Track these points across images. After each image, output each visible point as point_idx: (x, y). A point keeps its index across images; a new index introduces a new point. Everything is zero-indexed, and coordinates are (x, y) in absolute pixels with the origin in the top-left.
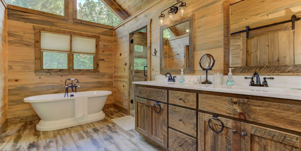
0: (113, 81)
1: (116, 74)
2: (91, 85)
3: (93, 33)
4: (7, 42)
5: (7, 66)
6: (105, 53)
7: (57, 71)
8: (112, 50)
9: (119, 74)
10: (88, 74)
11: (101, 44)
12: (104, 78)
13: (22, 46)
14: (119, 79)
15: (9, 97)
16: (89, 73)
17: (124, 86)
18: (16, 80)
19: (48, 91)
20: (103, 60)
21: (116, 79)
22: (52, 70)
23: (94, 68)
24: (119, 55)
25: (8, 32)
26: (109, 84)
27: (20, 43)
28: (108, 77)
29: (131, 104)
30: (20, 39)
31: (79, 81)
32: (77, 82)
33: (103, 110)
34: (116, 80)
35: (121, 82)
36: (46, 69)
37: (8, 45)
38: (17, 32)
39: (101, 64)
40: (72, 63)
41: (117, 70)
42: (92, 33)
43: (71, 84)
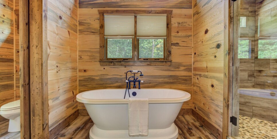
0: (192, 75)
1: (198, 65)
2: (161, 79)
3: (164, 7)
4: (78, 32)
5: (78, 56)
6: (180, 34)
7: (120, 61)
8: (191, 29)
9: (204, 65)
10: (156, 64)
11: (174, 22)
12: (178, 71)
13: (90, 34)
14: (202, 73)
15: (80, 88)
16: (157, 62)
17: (212, 86)
18: (85, 71)
19: (112, 84)
20: (177, 44)
21: (197, 73)
22: (116, 59)
23: (164, 57)
24: (204, 32)
25: (79, 21)
26: (186, 80)
27: (88, 32)
28: (185, 69)
29: (230, 124)
30: (87, 27)
31: (142, 74)
32: (140, 75)
33: (175, 122)
34: (197, 75)
35: (207, 77)
36: (110, 59)
37: (79, 35)
38: (85, 20)
39: (174, 50)
40: (137, 50)
41: (198, 59)
42: (161, 7)
43: (133, 77)
